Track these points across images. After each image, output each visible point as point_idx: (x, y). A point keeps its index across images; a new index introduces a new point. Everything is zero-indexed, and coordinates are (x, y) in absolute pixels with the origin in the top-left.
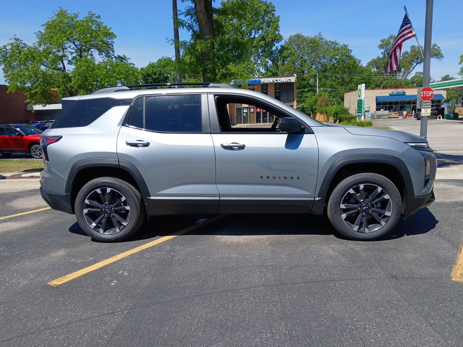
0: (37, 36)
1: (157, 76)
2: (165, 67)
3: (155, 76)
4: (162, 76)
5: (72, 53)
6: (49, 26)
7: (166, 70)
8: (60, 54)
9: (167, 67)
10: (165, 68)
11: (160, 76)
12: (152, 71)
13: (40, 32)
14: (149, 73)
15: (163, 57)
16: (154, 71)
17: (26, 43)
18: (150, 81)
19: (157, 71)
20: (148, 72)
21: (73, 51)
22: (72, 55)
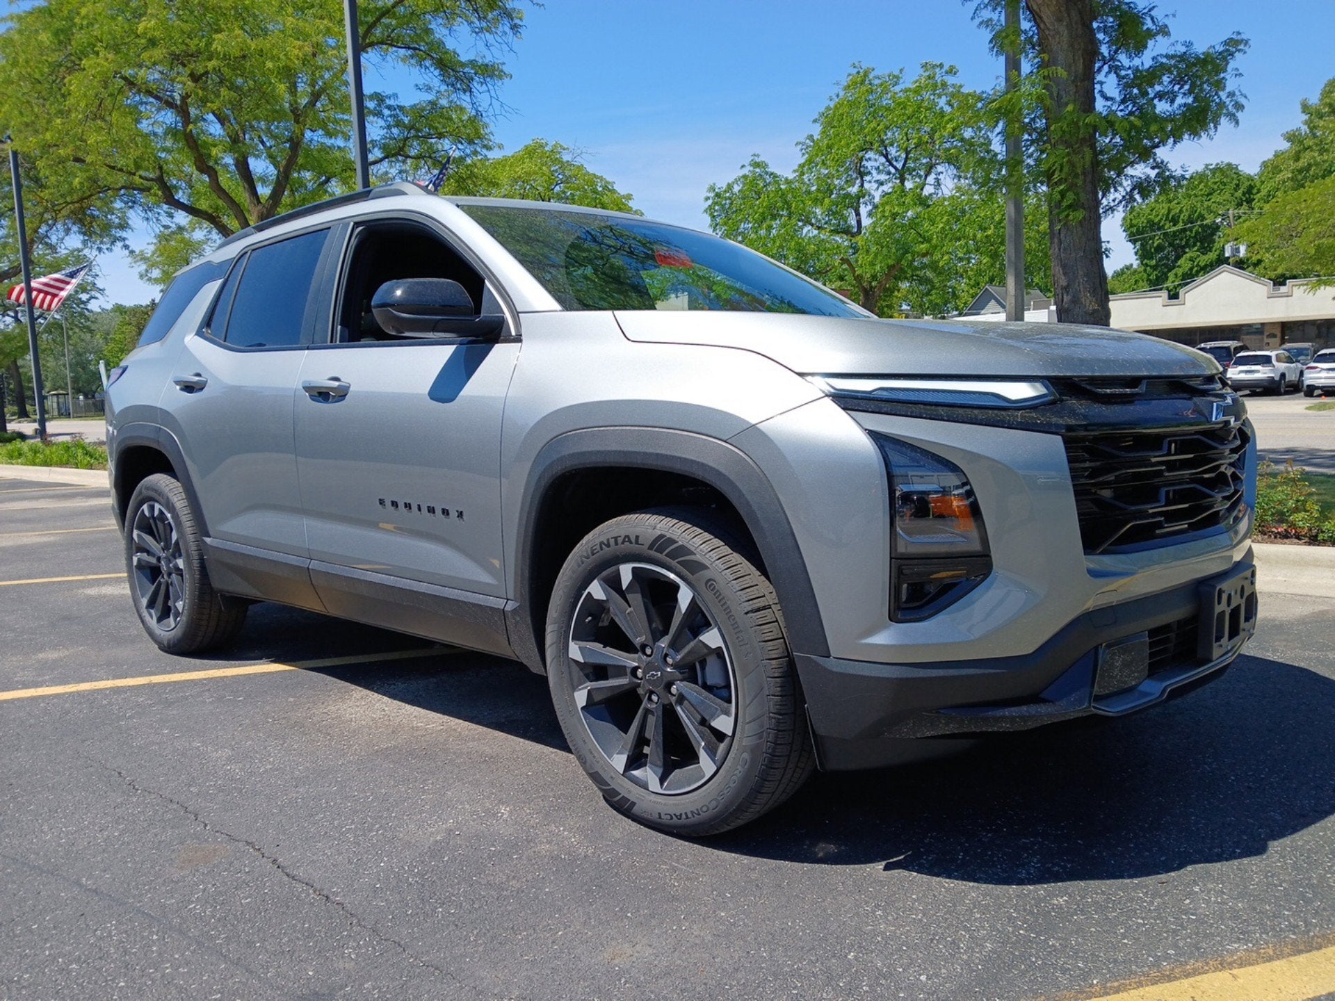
0: (803, 151)
1: (1180, 226)
2: (1211, 194)
3: (1174, 225)
4: (1199, 223)
5: (881, 183)
6: (830, 120)
7: (1214, 205)
8: (854, 190)
9: (1219, 194)
10: (1209, 200)
11: (1189, 225)
12: (1164, 211)
13: (811, 137)
14: (1156, 220)
15: (1207, 166)
16: (1172, 213)
17: (776, 172)
18: (1155, 245)
19: (1181, 211)
20: (1152, 217)
21: (883, 177)
22: (881, 189)
